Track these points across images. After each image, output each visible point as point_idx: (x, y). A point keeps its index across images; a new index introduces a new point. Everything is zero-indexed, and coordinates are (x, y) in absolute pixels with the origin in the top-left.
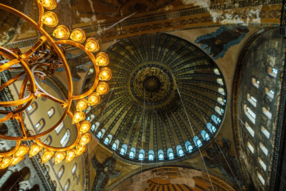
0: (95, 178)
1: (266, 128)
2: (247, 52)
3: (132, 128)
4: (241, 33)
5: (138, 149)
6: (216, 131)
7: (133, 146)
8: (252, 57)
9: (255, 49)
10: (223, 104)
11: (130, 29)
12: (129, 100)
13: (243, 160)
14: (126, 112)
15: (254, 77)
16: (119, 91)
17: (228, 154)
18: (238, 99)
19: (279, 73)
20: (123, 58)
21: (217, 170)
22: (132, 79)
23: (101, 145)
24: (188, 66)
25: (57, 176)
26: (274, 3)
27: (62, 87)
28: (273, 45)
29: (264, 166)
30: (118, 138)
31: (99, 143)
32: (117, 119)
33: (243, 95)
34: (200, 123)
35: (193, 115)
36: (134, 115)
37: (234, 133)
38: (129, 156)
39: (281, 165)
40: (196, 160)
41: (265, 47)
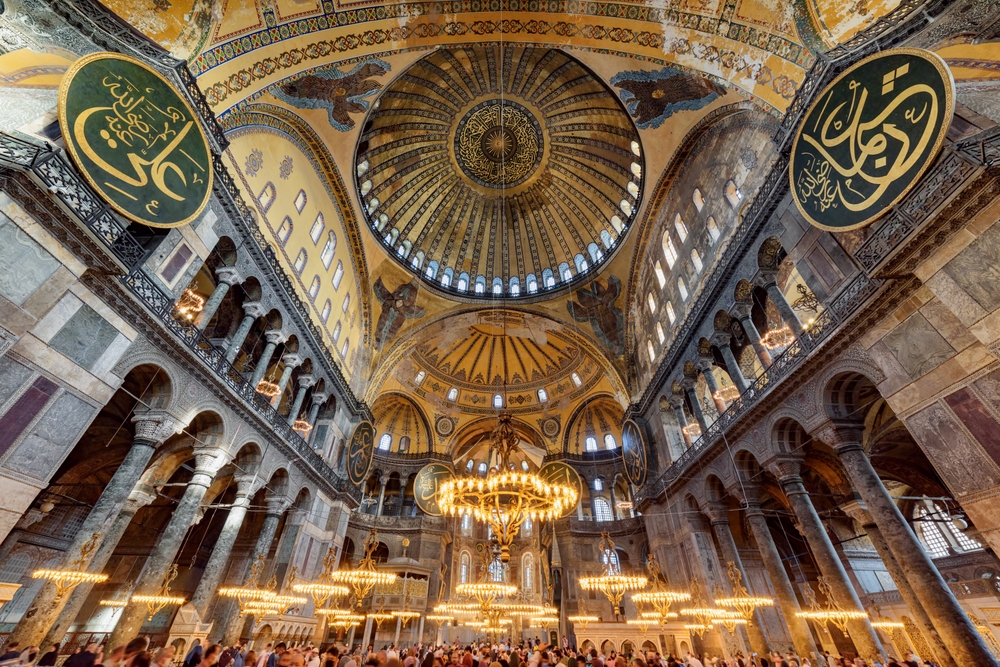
0: (380, 317)
1: (686, 284)
2: (707, 132)
3: (450, 230)
4: (709, 90)
5: (458, 272)
6: (604, 262)
7: (449, 265)
8: (712, 148)
9: (723, 133)
10: (629, 214)
11: (476, 23)
12: (448, 173)
13: (633, 318)
14: (441, 197)
15: (701, 189)
16: (429, 151)
17: (612, 304)
18: (659, 214)
19: (744, 202)
20: (446, 78)
21: (588, 325)
22: (461, 127)
23: (391, 261)
24: (581, 119)
25: (320, 318)
26: (794, 62)
27: (314, 142)
28: (756, 142)
29: (662, 337)
30: (422, 248)
31: (387, 257)
32: (422, 210)
33: (670, 210)
34: (578, 240)
35: (567, 223)
36: (455, 204)
37: (632, 273)
38: (440, 283)
39: (687, 345)
40: (556, 305)
41: (742, 140)
